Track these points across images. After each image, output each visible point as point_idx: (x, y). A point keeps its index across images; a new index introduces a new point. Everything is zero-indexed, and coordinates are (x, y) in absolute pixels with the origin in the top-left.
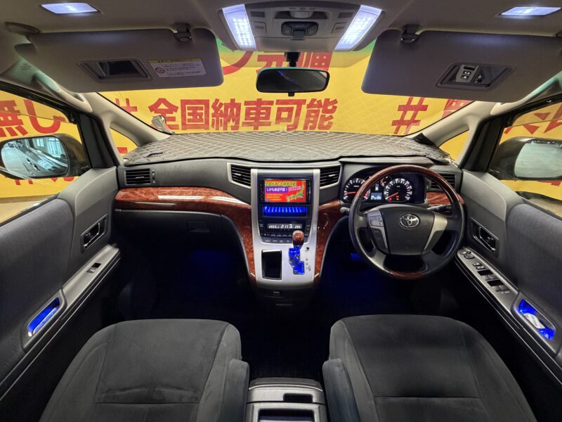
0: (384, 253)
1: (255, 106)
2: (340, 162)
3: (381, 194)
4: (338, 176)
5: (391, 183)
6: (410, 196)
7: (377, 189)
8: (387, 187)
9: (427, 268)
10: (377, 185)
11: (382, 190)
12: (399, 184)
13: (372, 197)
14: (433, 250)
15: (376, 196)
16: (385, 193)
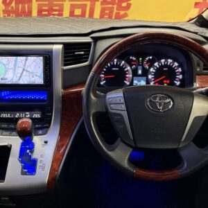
0: (130, 146)
1: (47, 3)
2: (92, 38)
3: (145, 78)
4: (89, 54)
5: (156, 64)
6: (180, 80)
7: (140, 72)
8: (152, 70)
9: (185, 166)
10: (140, 67)
11: (146, 73)
12: (166, 66)
13: (135, 82)
14: (193, 141)
15: (139, 81)
16: (150, 77)
